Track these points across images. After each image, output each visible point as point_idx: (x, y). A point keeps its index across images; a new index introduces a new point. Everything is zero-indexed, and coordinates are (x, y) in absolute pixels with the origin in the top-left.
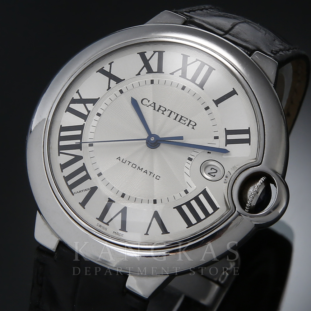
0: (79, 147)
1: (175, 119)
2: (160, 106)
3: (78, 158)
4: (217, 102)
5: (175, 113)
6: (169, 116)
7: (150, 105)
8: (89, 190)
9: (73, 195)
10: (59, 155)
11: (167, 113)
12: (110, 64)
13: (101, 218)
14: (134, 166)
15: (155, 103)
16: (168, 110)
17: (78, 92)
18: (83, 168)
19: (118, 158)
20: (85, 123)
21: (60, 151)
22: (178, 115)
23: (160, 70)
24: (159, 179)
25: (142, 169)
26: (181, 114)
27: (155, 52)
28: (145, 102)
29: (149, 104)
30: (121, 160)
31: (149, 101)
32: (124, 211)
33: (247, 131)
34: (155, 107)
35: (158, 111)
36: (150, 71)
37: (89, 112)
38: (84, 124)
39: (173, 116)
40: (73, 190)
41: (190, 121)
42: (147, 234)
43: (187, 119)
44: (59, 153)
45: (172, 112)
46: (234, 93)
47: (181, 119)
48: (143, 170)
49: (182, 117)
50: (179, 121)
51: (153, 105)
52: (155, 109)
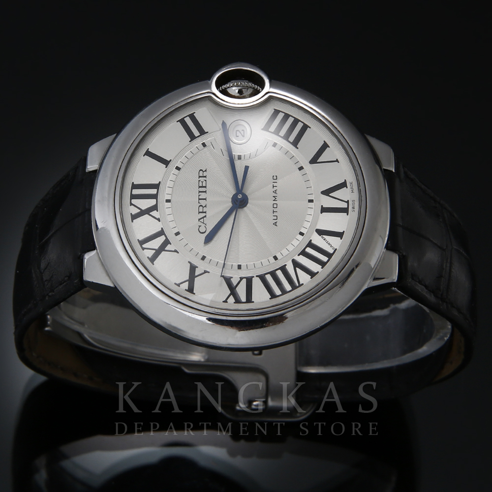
0: (283, 269)
1: (205, 192)
2: (199, 213)
3: (296, 264)
4: (166, 163)
5: (199, 195)
6: (205, 199)
7: (203, 223)
8: (324, 236)
9: (336, 249)
10: (303, 284)
11: (203, 203)
12: (179, 285)
13: (345, 210)
14: (275, 206)
15: (199, 219)
16: (199, 203)
17: (226, 301)
18: (304, 253)
19: (276, 225)
20: (255, 276)
21: (298, 285)
22: (200, 192)
23: (161, 233)
24: (276, 176)
25: (274, 197)
26: (197, 190)
27: (143, 249)
28: (202, 229)
29: (203, 225)
30: (276, 221)
31: (200, 226)
32: (327, 193)
33: (182, 122)
34: (203, 218)
35: (205, 212)
36: (167, 242)
37: (241, 279)
38: (257, 276)
39: (203, 196)
40: (331, 251)
41: (200, 177)
42: (337, 161)
43: (199, 181)
44: (300, 285)
45: (199, 199)
46: (148, 154)
47: (202, 187)
48: (275, 195)
49: (200, 187)
50: (205, 187)
51: (202, 220)
52: (205, 216)
